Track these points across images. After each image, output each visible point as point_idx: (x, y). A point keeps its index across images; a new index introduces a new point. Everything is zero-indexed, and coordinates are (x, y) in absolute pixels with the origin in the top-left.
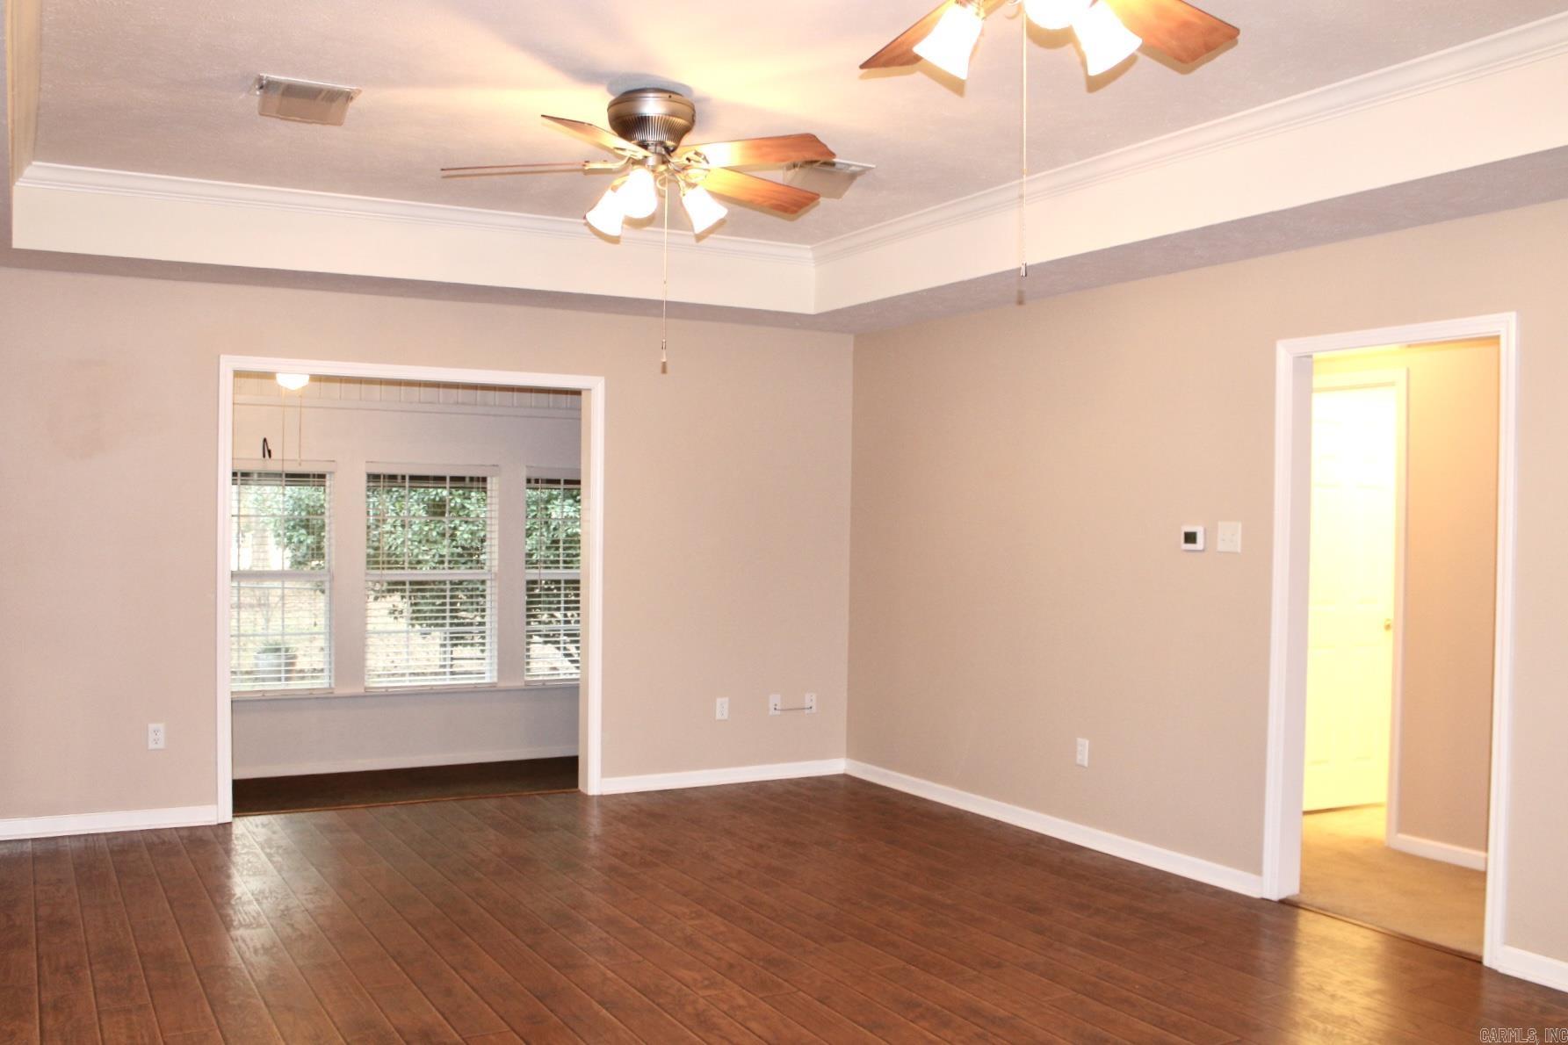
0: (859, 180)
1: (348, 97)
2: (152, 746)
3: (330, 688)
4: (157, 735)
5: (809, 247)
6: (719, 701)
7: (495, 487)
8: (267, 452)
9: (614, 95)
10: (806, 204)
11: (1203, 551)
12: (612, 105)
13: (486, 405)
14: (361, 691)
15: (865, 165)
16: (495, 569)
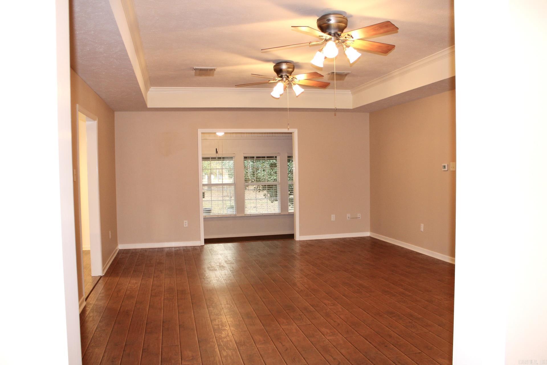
0: (348, 75)
1: (215, 70)
2: (185, 226)
3: (236, 214)
4: (186, 223)
5: (349, 90)
6: (332, 215)
7: (279, 159)
8: (217, 152)
9: (275, 63)
10: (328, 85)
11: (447, 170)
12: (274, 66)
13: (275, 136)
14: (244, 215)
15: (348, 72)
16: (279, 182)
